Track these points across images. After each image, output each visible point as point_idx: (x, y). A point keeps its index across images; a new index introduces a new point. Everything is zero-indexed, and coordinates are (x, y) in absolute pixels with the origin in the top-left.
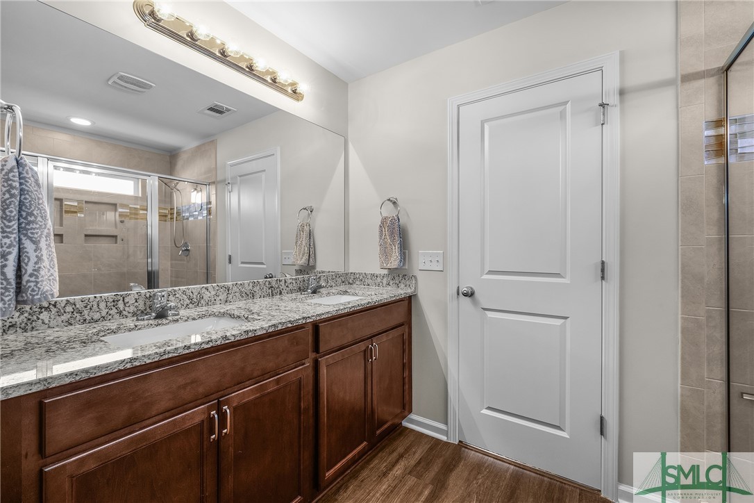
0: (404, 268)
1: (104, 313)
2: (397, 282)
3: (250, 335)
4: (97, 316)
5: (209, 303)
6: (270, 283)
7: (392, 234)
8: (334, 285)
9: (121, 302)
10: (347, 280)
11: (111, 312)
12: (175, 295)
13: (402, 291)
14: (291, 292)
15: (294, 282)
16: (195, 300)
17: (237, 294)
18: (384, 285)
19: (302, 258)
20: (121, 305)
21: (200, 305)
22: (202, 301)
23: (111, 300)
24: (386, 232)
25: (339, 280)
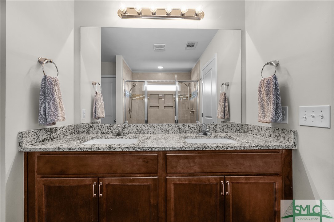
0: (284, 122)
1: (107, 131)
2: (277, 135)
3: (112, 150)
4: (105, 132)
5: (145, 133)
6: (178, 126)
7: (268, 92)
8: (229, 131)
9: (112, 127)
10: (242, 129)
11: (109, 131)
12: (131, 127)
13: (283, 143)
14: (193, 132)
15: (195, 127)
16: (139, 130)
17: (159, 130)
18: (267, 136)
19: (220, 114)
20: (112, 129)
21: (141, 133)
22: (142, 131)
23: (109, 126)
24: (264, 92)
25: (235, 129)
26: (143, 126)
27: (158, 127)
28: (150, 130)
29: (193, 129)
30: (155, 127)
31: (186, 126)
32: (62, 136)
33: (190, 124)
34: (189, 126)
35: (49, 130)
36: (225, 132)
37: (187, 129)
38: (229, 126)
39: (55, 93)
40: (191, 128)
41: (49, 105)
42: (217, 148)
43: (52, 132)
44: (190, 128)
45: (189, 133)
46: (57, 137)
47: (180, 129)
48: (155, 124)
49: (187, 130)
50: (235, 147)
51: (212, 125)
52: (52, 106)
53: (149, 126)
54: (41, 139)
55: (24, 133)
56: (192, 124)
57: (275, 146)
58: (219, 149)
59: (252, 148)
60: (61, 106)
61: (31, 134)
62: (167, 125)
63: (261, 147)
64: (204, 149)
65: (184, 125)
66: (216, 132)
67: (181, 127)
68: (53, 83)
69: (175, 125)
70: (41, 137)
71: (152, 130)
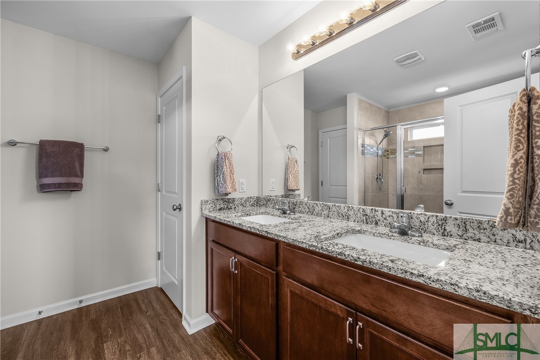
5: (319, 215)
8: (485, 239)
16: (311, 210)
21: (313, 214)
22: (314, 212)
26: (315, 205)
27: (334, 208)
28: (324, 213)
29: (390, 220)
30: (329, 209)
31: (377, 213)
32: (241, 207)
33: (386, 209)
34: (382, 213)
35: (227, 200)
36: (471, 237)
37: (378, 218)
38: (485, 226)
39: (225, 167)
40: (388, 218)
41: (220, 178)
42: (339, 255)
43: (229, 202)
44: (384, 216)
45: (384, 226)
46: (235, 208)
47: (367, 217)
48: (330, 204)
49: (379, 220)
50: (370, 263)
51: (434, 218)
52: (221, 179)
53: (323, 206)
54: (218, 208)
55: (203, 201)
56: (389, 210)
57: (478, 291)
58: (343, 257)
59: (408, 277)
60: (232, 178)
61: (209, 202)
62: (346, 207)
63: (433, 281)
64: (321, 251)
65: (374, 211)
66: (445, 234)
67: (368, 212)
68: (223, 157)
69: (358, 208)
70: (218, 206)
71: (326, 212)
